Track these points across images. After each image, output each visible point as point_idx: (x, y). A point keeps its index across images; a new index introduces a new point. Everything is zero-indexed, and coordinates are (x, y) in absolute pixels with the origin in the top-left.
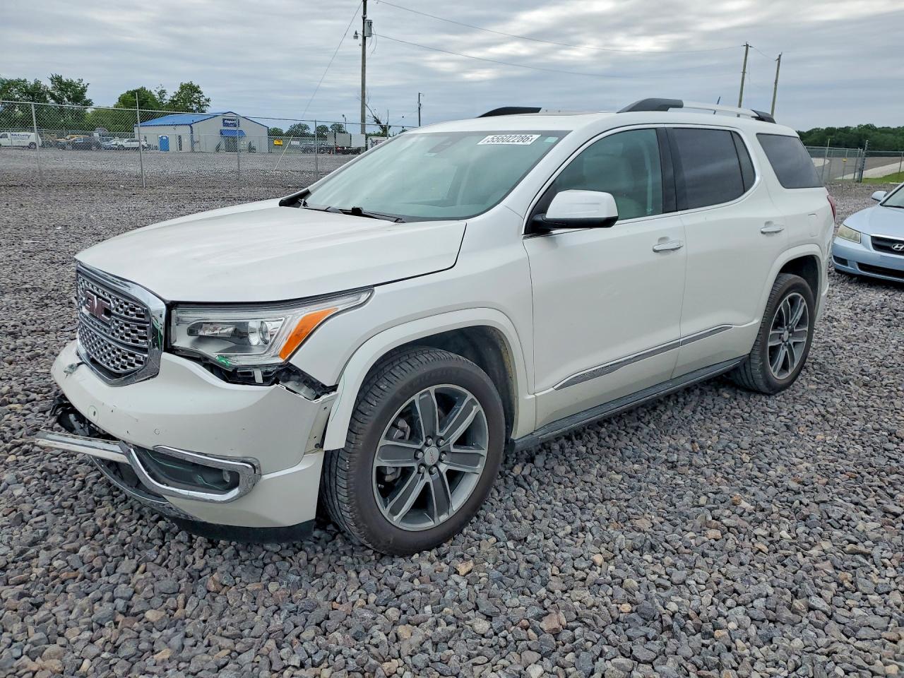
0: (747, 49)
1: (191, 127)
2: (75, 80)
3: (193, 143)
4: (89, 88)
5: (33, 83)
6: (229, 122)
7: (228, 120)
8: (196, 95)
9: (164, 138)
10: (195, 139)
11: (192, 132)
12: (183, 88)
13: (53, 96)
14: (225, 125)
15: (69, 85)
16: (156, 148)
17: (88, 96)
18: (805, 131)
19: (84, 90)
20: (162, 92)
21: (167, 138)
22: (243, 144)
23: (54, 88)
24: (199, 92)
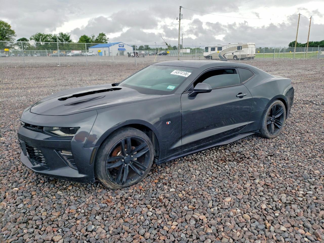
1: (109, 48)
2: (67, 34)
3: (109, 53)
4: (71, 36)
5: (54, 35)
6: (121, 46)
8: (104, 37)
12: (100, 35)
13: (60, 39)
14: (120, 47)
15: (65, 35)
16: (97, 55)
17: (70, 39)
19: (69, 37)
20: (93, 36)
23: (60, 37)
24: (105, 36)
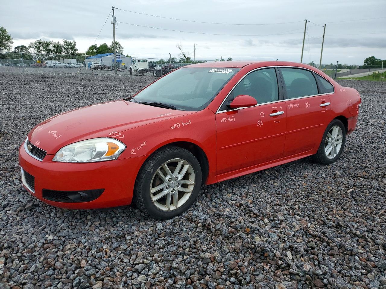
0: (306, 22)
1: (101, 59)
2: (72, 42)
5: (57, 43)
6: (116, 56)
8: (118, 46)
13: (64, 48)
17: (76, 47)
23: (65, 45)
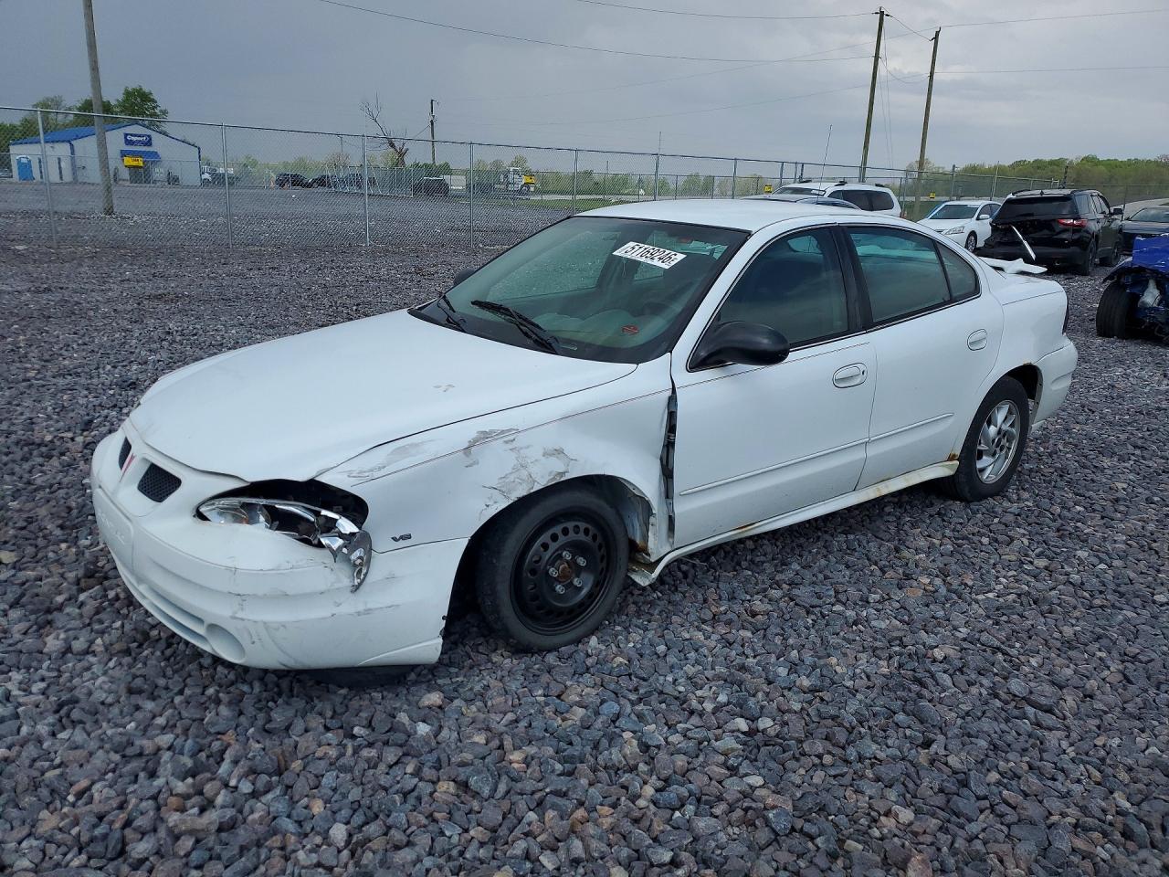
1: (72, 145)
3: (74, 168)
6: (135, 138)
7: (131, 135)
9: (24, 161)
10: (79, 163)
11: (73, 153)
12: (128, 94)
14: (130, 143)
18: (1007, 165)
21: (30, 161)
22: (159, 173)
24: (154, 101)
